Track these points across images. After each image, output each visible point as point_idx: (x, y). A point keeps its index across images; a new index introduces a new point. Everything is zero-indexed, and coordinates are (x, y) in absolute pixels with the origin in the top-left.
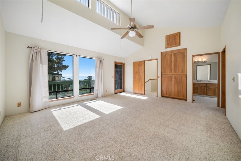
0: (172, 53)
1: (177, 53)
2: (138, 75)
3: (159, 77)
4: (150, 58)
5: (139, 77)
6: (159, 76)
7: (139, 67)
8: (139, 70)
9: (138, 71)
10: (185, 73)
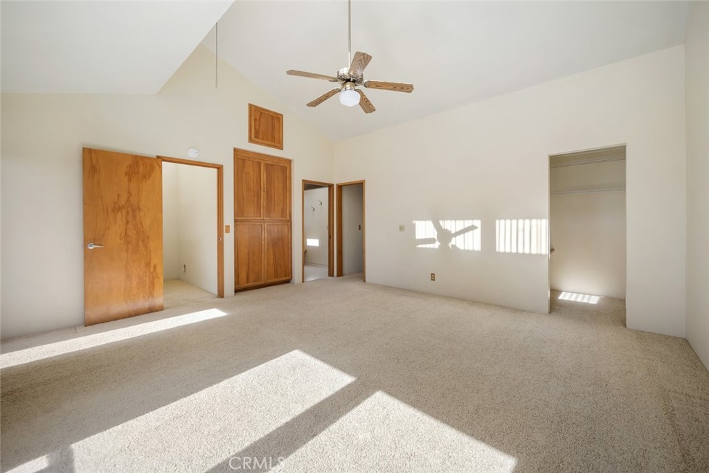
0: (261, 159)
1: (272, 165)
2: (127, 222)
3: (228, 231)
4: (192, 155)
5: (132, 232)
6: (228, 227)
7: (130, 180)
8: (130, 194)
9: (128, 200)
10: (288, 218)
